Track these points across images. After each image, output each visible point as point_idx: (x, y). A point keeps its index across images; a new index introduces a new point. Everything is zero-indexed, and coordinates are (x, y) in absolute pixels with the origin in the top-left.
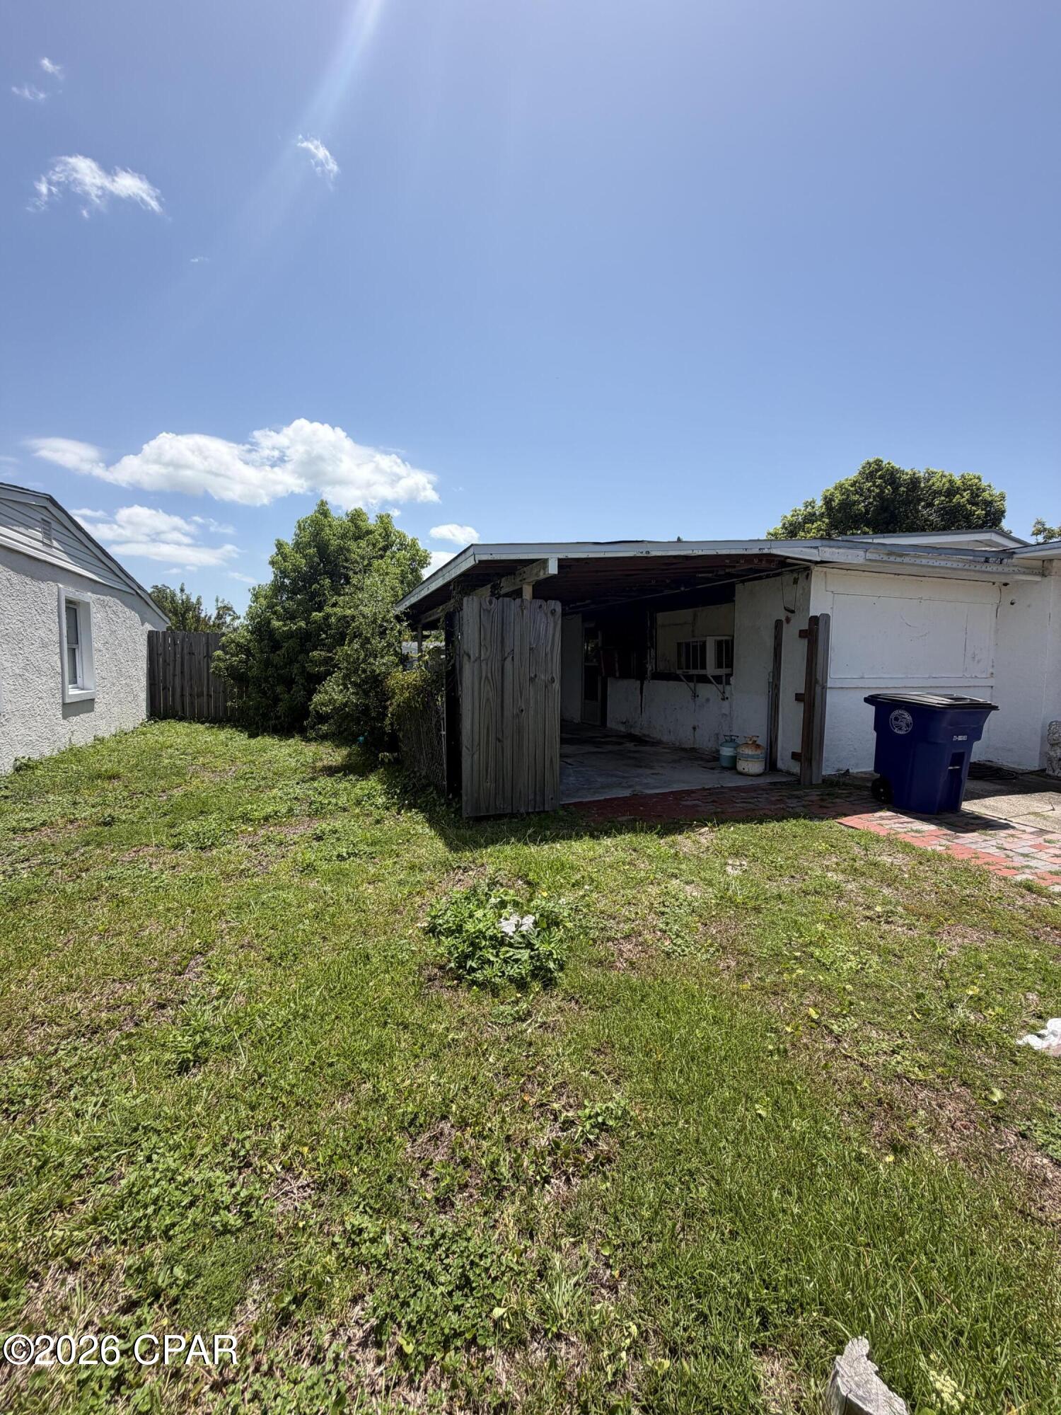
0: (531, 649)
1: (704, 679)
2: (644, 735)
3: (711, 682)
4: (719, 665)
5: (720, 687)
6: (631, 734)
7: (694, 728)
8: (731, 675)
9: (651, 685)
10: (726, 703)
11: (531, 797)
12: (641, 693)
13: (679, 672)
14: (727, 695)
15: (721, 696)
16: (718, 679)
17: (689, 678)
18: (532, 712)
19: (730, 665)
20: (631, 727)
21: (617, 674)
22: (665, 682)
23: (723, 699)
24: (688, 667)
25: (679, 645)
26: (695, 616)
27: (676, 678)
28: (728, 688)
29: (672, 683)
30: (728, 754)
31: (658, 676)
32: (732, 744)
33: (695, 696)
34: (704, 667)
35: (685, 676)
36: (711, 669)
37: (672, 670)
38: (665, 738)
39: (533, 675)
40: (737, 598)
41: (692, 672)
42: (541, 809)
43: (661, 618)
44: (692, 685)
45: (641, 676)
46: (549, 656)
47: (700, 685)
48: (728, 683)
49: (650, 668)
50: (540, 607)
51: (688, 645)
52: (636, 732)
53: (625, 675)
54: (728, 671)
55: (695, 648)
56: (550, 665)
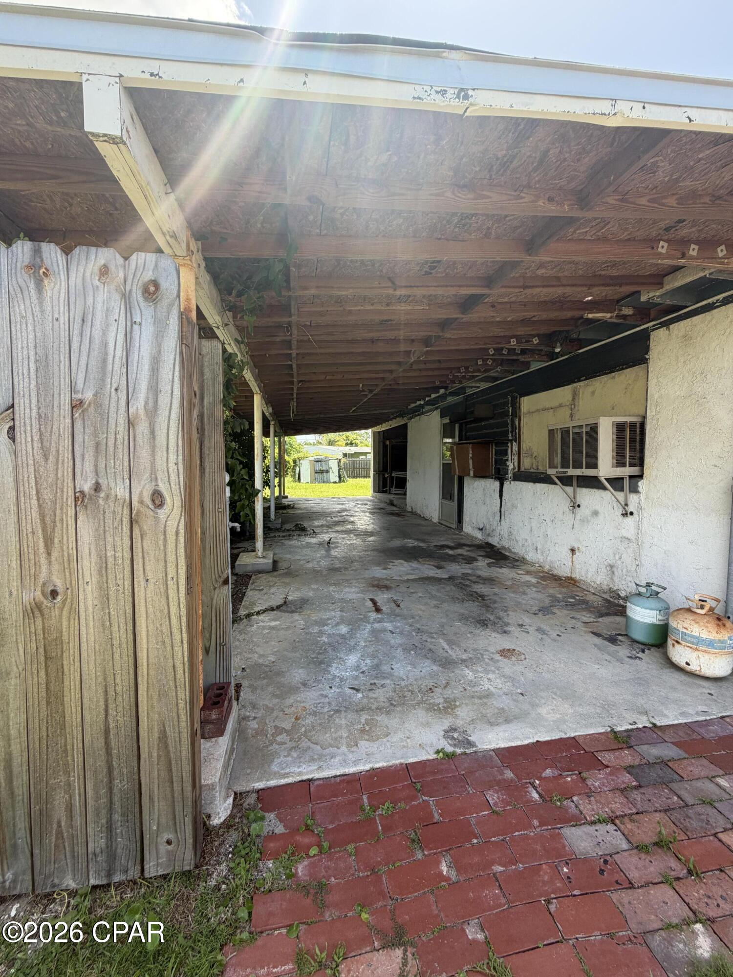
0: (77, 405)
1: (593, 483)
2: (504, 548)
3: (605, 488)
4: (620, 461)
5: (620, 496)
6: (487, 543)
7: (573, 551)
8: (641, 477)
9: (511, 487)
10: (629, 520)
11: (96, 843)
12: (501, 496)
13: (551, 472)
14: (631, 508)
15: (620, 511)
16: (616, 483)
17: (566, 481)
18: (89, 596)
19: (639, 461)
20: (489, 535)
21: (472, 473)
22: (530, 485)
23: (625, 515)
24: (565, 465)
25: (551, 432)
26: (575, 395)
27: (545, 479)
28: (633, 498)
29: (539, 486)
30: (648, 620)
31: (523, 476)
32: (652, 603)
33: (575, 506)
34: (593, 463)
35: (558, 477)
36: (606, 467)
37: (541, 469)
38: (530, 556)
39: (87, 486)
40: (653, 355)
41: (572, 472)
42: (134, 873)
43: (527, 403)
44: (570, 490)
45: (501, 477)
46: (142, 428)
47: (585, 491)
48: (634, 490)
49: (511, 467)
50: (104, 271)
51: (565, 432)
52: (494, 541)
53: (481, 474)
54: (634, 471)
55: (578, 436)
56: (144, 454)
